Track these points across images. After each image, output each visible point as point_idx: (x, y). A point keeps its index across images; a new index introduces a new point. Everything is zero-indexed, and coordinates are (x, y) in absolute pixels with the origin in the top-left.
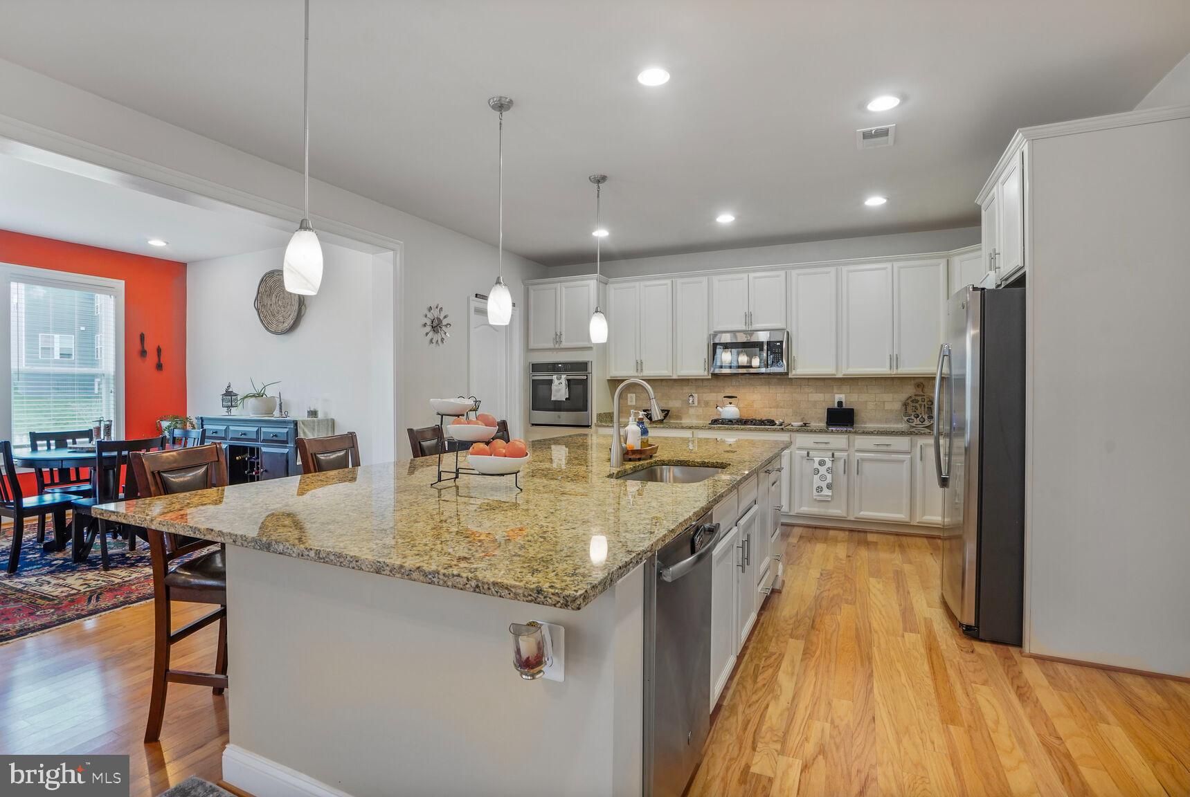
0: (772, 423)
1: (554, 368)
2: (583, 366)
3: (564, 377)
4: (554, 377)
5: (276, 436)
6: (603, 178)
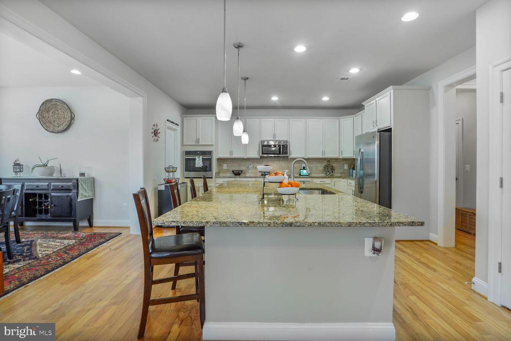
1: (195, 153)
2: (210, 153)
3: (201, 157)
4: (197, 157)
5: (62, 187)
6: (247, 78)
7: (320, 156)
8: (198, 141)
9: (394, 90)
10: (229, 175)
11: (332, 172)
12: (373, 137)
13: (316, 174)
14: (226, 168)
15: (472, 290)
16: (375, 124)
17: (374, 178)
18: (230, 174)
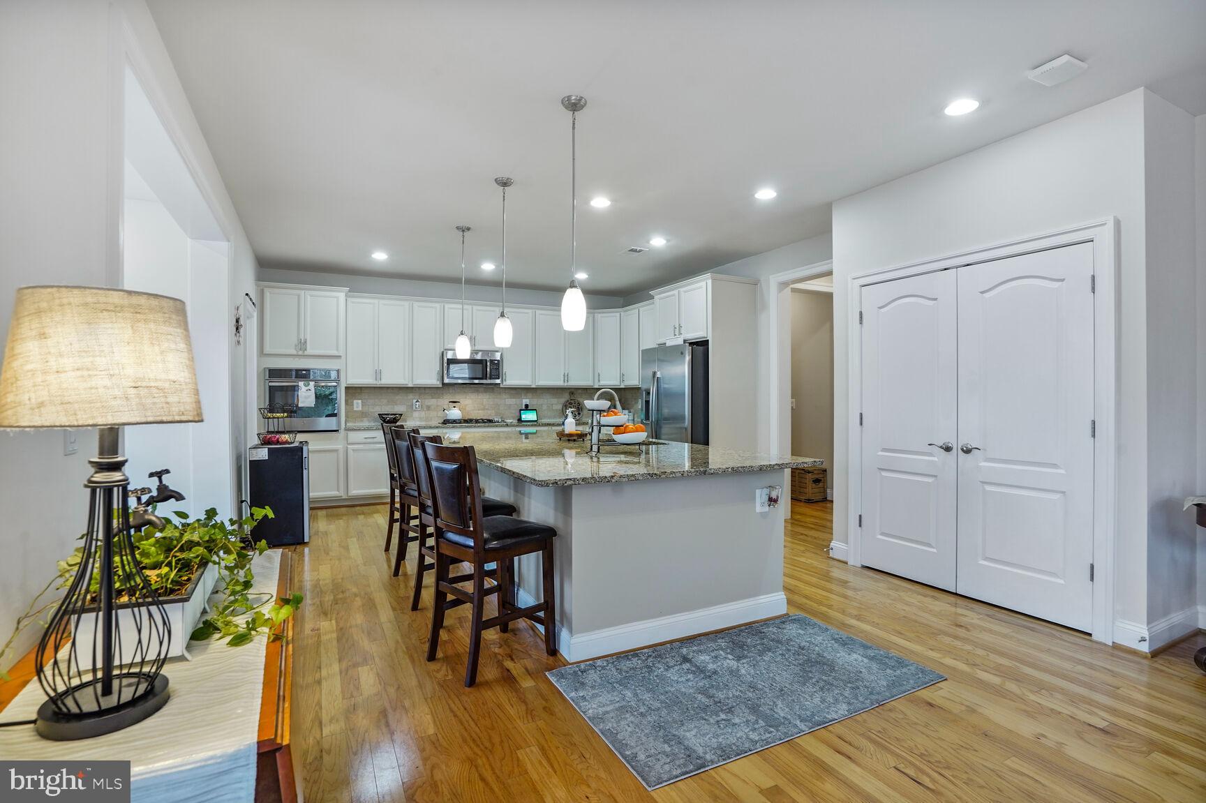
0: (490, 421)
1: (303, 374)
3: (312, 384)
4: (300, 384)
6: (469, 229)
7: (559, 383)
8: (302, 345)
9: (714, 280)
10: (366, 424)
11: (579, 414)
12: (682, 353)
13: (549, 418)
14: (360, 409)
15: (831, 558)
16: (677, 330)
17: (684, 422)
18: (369, 421)
